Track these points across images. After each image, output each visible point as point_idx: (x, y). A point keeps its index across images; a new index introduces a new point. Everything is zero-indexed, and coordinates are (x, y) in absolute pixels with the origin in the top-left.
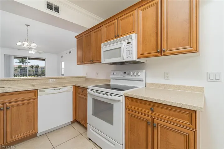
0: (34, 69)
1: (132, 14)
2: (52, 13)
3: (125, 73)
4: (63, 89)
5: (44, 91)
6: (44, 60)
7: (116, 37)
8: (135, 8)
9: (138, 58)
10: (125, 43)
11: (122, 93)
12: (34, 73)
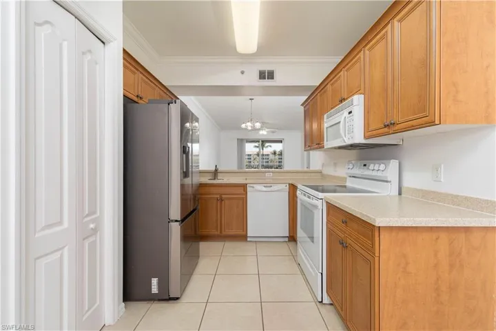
0: (277, 157)
1: (358, 59)
2: (267, 83)
3: (365, 165)
4: (275, 187)
5: (253, 187)
6: (281, 142)
7: (341, 101)
8: (361, 47)
9: (366, 138)
10: (346, 113)
11: (321, 195)
12: (278, 164)
